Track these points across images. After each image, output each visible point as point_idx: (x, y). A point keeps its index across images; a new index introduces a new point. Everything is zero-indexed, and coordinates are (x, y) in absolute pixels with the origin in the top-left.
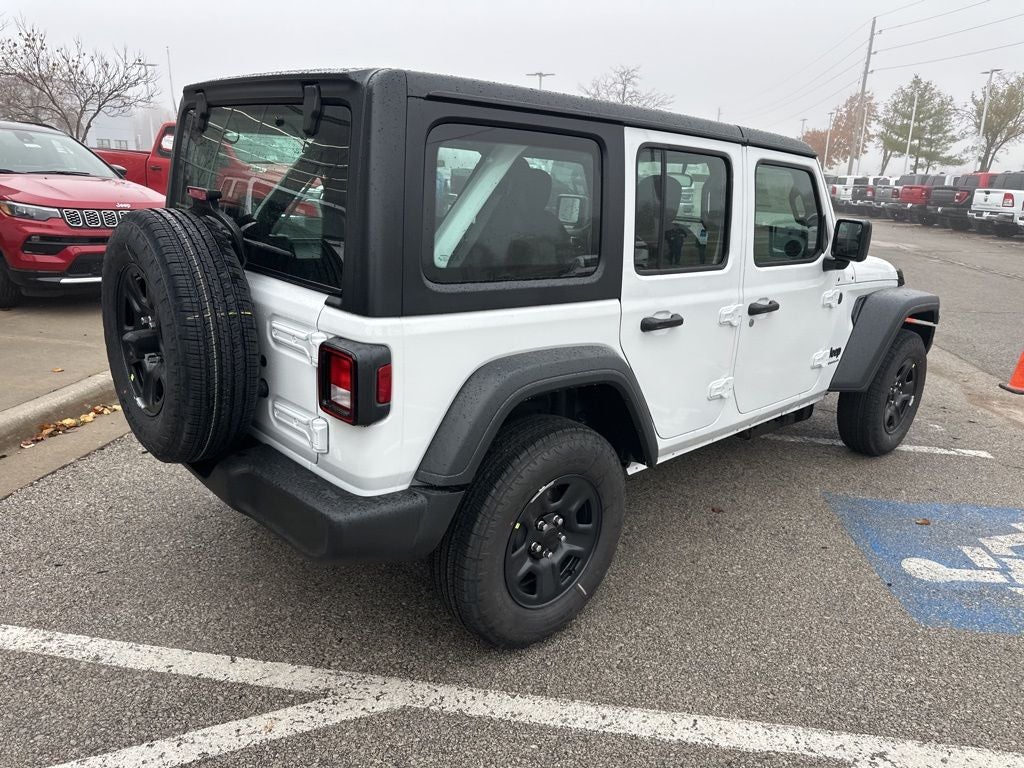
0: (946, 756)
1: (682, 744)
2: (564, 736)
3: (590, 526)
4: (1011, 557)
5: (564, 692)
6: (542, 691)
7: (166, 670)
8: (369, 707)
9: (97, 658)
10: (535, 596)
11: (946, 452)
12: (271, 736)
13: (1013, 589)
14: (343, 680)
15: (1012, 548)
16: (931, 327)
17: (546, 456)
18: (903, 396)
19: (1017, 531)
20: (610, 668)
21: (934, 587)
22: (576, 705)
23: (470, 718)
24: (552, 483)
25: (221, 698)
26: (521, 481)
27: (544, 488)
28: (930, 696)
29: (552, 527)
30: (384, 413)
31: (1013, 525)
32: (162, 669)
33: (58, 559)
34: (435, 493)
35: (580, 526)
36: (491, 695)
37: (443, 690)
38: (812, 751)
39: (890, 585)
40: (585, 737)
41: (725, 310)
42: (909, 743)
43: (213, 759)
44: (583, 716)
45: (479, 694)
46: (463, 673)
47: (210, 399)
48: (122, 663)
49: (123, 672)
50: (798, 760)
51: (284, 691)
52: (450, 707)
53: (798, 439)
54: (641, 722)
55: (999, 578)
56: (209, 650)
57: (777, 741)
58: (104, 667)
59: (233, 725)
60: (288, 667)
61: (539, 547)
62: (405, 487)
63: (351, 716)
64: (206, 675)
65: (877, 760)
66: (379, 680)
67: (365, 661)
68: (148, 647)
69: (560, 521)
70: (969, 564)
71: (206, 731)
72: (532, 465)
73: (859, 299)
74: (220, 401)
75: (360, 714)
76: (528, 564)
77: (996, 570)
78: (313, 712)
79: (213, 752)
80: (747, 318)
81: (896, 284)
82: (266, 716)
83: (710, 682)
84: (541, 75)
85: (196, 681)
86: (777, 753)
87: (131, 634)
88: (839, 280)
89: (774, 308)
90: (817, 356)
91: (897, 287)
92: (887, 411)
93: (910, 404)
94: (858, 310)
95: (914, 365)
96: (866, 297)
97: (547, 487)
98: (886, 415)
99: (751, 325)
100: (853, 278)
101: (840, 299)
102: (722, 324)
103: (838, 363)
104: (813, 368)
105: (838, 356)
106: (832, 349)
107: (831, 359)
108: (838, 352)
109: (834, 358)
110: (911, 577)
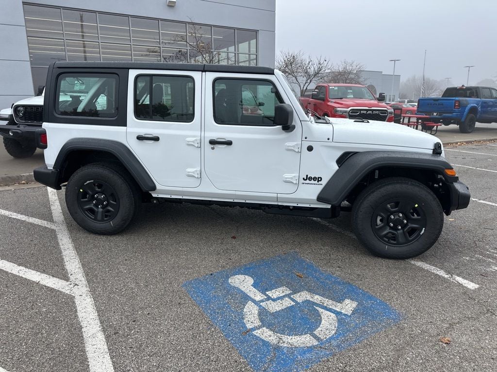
3: (115, 203)
8: (52, 227)
10: (94, 218)
11: (442, 274)
14: (61, 222)
18: (412, 225)
19: (341, 302)
23: (56, 236)
24: (92, 181)
27: (88, 182)
29: (100, 197)
30: (46, 147)
31: (347, 300)
35: (112, 202)
36: (68, 236)
37: (65, 231)
39: (211, 274)
41: (188, 139)
46: (75, 231)
52: (58, 233)
62: (52, 168)
66: (65, 225)
69: (103, 197)
71: (33, 218)
73: (346, 153)
75: (49, 227)
76: (90, 206)
78: (46, 223)
81: (431, 152)
88: (306, 138)
89: (229, 143)
90: (288, 176)
91: (429, 154)
92: (385, 229)
93: (421, 234)
94: (344, 159)
95: (416, 206)
96: (356, 153)
97: (90, 181)
98: (383, 232)
99: (213, 148)
100: (328, 139)
101: (310, 149)
102: (188, 145)
103: (322, 186)
104: (285, 182)
105: (318, 182)
106: (307, 176)
107: (308, 181)
108: (319, 179)
109: (312, 182)
110: (228, 278)
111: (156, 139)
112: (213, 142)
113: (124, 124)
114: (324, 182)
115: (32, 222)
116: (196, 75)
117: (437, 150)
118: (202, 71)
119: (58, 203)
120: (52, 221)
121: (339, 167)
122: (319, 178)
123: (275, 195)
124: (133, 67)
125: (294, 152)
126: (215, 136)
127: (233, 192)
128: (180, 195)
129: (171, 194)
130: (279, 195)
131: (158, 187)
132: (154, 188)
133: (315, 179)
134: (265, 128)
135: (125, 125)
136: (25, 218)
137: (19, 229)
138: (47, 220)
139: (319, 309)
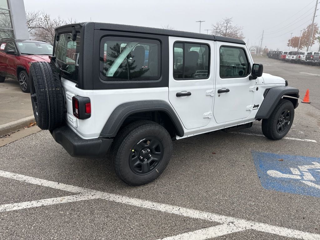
0: (253, 225)
1: (173, 214)
2: (140, 209)
3: (159, 153)
4: (306, 172)
5: (145, 198)
6: (139, 197)
7: (41, 185)
8: (89, 197)
9: (25, 181)
10: (141, 171)
12: (61, 202)
13: (302, 181)
14: (85, 190)
15: (308, 169)
17: (141, 131)
18: (285, 121)
19: (314, 164)
20: (161, 193)
21: (275, 179)
22: (147, 202)
23: (116, 202)
24: (144, 139)
25: (52, 192)
26: (133, 138)
27: (141, 140)
28: (257, 208)
29: (146, 152)
30: (89, 116)
31: (312, 162)
32: (40, 184)
33: (24, 156)
34: (104, 139)
35: (156, 153)
36: (124, 197)
37: (111, 195)
38: (211, 219)
39: (260, 177)
40: (146, 210)
41: (208, 91)
42: (243, 220)
43: (45, 206)
44: (148, 204)
45: (120, 197)
46: (118, 191)
47: (48, 112)
48: (30, 182)
49: (30, 184)
50: (205, 221)
51: (69, 192)
52: (111, 199)
53: (251, 134)
54: (163, 208)
55: (299, 178)
56: (53, 181)
57: (202, 216)
58: (26, 183)
59: (53, 199)
60: (72, 186)
61: (142, 157)
62: (97, 137)
63: (84, 199)
64: (50, 187)
65: (230, 223)
66: (95, 191)
67: (93, 186)
68: (38, 179)
69: (149, 151)
70: (291, 173)
71: (45, 200)
72: (136, 133)
73: (267, 90)
74: (51, 113)
75: (86, 199)
76: (138, 162)
77: (299, 175)
78: (74, 198)
79: (45, 205)
80: (217, 94)
81: (285, 85)
82: (62, 197)
83: (189, 199)
84: (200, 21)
85: (48, 188)
86: (200, 219)
87: (35, 176)
88: (256, 83)
89: (228, 91)
90: (248, 107)
91: (284, 86)
92: (279, 126)
93: (288, 124)
94: (267, 92)
95: (289, 111)
96: (270, 89)
97: (143, 140)
99: (219, 96)
100: (263, 83)
101: (257, 89)
102: (207, 96)
103: (258, 109)
104: (247, 111)
106: (255, 105)
107: (255, 108)
108: (258, 106)
109: (256, 108)
110: (268, 175)
111: (189, 94)
112: (220, 92)
115: (54, 203)
116: (211, 43)
118: (214, 41)
119: (27, 177)
120: (73, 194)
121: (264, 98)
123: (241, 120)
124: (172, 34)
125: (252, 92)
126: (221, 87)
128: (192, 134)
130: (243, 120)
131: (185, 131)
134: (241, 79)
135: (168, 86)
136: (35, 204)
137: (61, 215)
138: (64, 196)
139: (318, 171)
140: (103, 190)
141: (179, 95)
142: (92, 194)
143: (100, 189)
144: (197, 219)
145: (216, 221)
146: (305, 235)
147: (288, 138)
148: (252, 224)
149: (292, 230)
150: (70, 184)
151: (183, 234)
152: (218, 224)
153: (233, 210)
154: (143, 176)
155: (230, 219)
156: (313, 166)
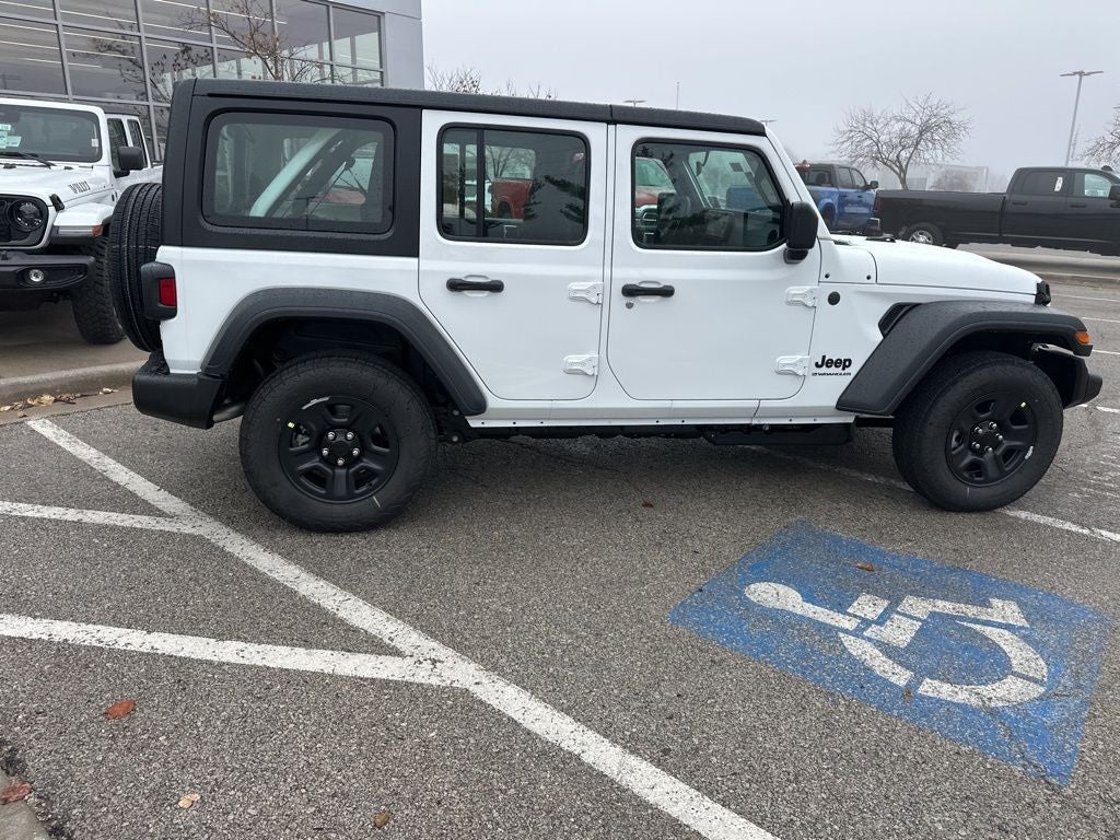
1: (316, 605)
2: (257, 576)
3: (387, 450)
5: (299, 560)
6: (287, 555)
7: (124, 484)
8: (183, 529)
9: (105, 471)
10: (322, 491)
11: (1074, 528)
12: (118, 524)
13: (842, 635)
14: (193, 514)
15: (934, 613)
16: (1070, 357)
17: (312, 373)
18: (1004, 442)
19: (989, 606)
22: (293, 567)
23: (223, 551)
24: (326, 399)
25: (126, 503)
26: (285, 387)
27: (314, 402)
28: (560, 654)
29: (340, 438)
31: (994, 600)
35: (375, 447)
37: (233, 535)
38: (392, 640)
39: (701, 590)
40: (267, 581)
41: (575, 286)
42: (473, 665)
43: (81, 523)
44: (287, 573)
45: (249, 543)
50: (371, 640)
51: (158, 509)
52: (222, 543)
55: (849, 624)
56: (156, 483)
57: (380, 627)
59: (112, 514)
60: (178, 501)
61: (328, 453)
62: (195, 372)
63: (168, 529)
64: (136, 492)
66: (210, 520)
68: (132, 473)
70: (841, 606)
71: (97, 512)
72: (297, 377)
73: (898, 307)
75: (174, 530)
76: (313, 463)
78: (154, 522)
79: (86, 520)
80: (620, 300)
81: (1032, 299)
82: (132, 516)
84: (1081, 74)
85: (128, 493)
86: (366, 632)
87: (136, 466)
88: (827, 276)
89: (667, 292)
90: (785, 360)
91: (1029, 304)
92: (966, 455)
93: (1027, 457)
94: (895, 318)
95: (1023, 404)
96: (915, 305)
97: (320, 400)
98: (963, 460)
99: (629, 306)
100: (869, 278)
101: (834, 299)
102: (574, 299)
103: (850, 378)
104: (779, 373)
105: (844, 369)
106: (824, 357)
107: (824, 369)
108: (845, 364)
109: (833, 369)
110: (741, 593)
111: (495, 287)
112: (631, 291)
113: (413, 251)
114: (854, 370)
115: (106, 521)
116: (594, 132)
117: (1042, 296)
118: (609, 123)
119: (119, 466)
120: (161, 514)
121: (885, 336)
122: (845, 360)
123: (754, 404)
124: (431, 103)
125: (802, 308)
126: (636, 276)
127: (667, 404)
129: (515, 419)
130: (764, 404)
131: (493, 402)
132: (480, 407)
133: (838, 363)
135: (416, 254)
136: (71, 515)
137: (90, 545)
138: (142, 513)
139: (970, 625)
140: (230, 522)
141: (456, 286)
142: (199, 523)
143: (229, 518)
144: (356, 630)
145: (399, 646)
146: (603, 749)
147: (1023, 515)
148: (485, 681)
149: (582, 727)
150: (180, 497)
151: (279, 648)
152: (397, 653)
153: (487, 638)
154: (329, 507)
155: (443, 652)
156: (972, 611)
